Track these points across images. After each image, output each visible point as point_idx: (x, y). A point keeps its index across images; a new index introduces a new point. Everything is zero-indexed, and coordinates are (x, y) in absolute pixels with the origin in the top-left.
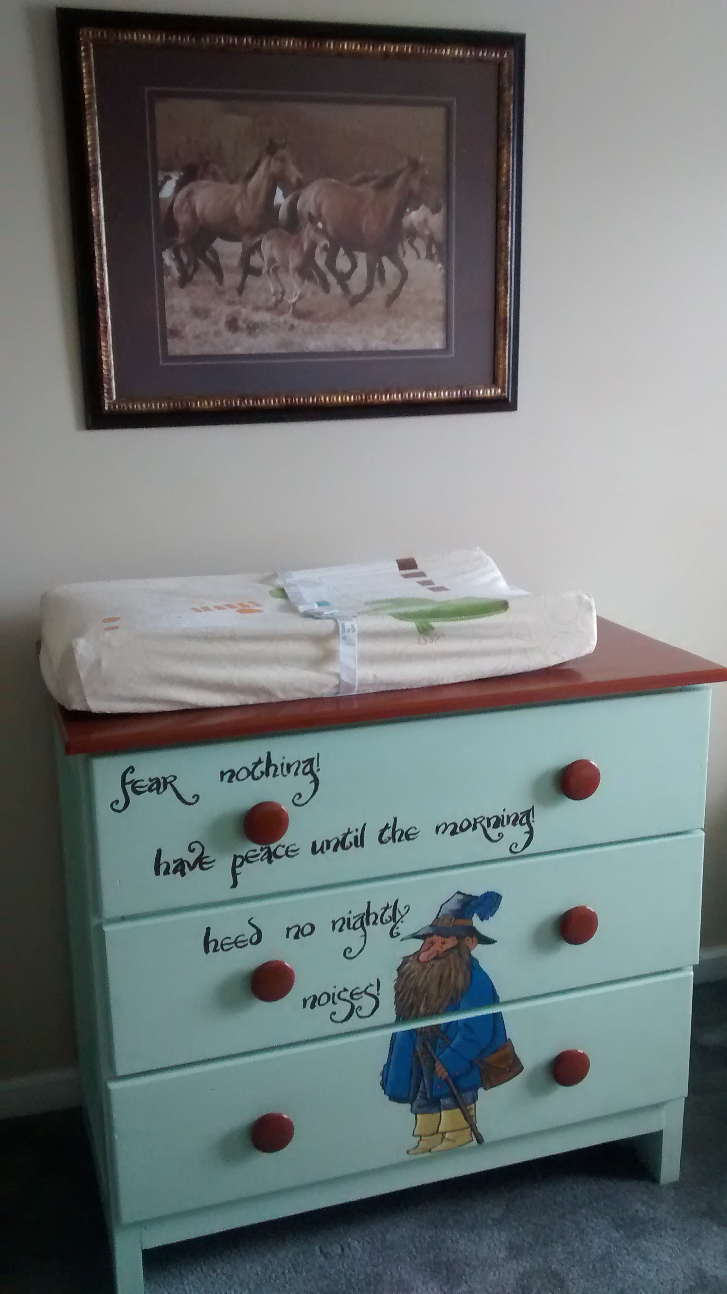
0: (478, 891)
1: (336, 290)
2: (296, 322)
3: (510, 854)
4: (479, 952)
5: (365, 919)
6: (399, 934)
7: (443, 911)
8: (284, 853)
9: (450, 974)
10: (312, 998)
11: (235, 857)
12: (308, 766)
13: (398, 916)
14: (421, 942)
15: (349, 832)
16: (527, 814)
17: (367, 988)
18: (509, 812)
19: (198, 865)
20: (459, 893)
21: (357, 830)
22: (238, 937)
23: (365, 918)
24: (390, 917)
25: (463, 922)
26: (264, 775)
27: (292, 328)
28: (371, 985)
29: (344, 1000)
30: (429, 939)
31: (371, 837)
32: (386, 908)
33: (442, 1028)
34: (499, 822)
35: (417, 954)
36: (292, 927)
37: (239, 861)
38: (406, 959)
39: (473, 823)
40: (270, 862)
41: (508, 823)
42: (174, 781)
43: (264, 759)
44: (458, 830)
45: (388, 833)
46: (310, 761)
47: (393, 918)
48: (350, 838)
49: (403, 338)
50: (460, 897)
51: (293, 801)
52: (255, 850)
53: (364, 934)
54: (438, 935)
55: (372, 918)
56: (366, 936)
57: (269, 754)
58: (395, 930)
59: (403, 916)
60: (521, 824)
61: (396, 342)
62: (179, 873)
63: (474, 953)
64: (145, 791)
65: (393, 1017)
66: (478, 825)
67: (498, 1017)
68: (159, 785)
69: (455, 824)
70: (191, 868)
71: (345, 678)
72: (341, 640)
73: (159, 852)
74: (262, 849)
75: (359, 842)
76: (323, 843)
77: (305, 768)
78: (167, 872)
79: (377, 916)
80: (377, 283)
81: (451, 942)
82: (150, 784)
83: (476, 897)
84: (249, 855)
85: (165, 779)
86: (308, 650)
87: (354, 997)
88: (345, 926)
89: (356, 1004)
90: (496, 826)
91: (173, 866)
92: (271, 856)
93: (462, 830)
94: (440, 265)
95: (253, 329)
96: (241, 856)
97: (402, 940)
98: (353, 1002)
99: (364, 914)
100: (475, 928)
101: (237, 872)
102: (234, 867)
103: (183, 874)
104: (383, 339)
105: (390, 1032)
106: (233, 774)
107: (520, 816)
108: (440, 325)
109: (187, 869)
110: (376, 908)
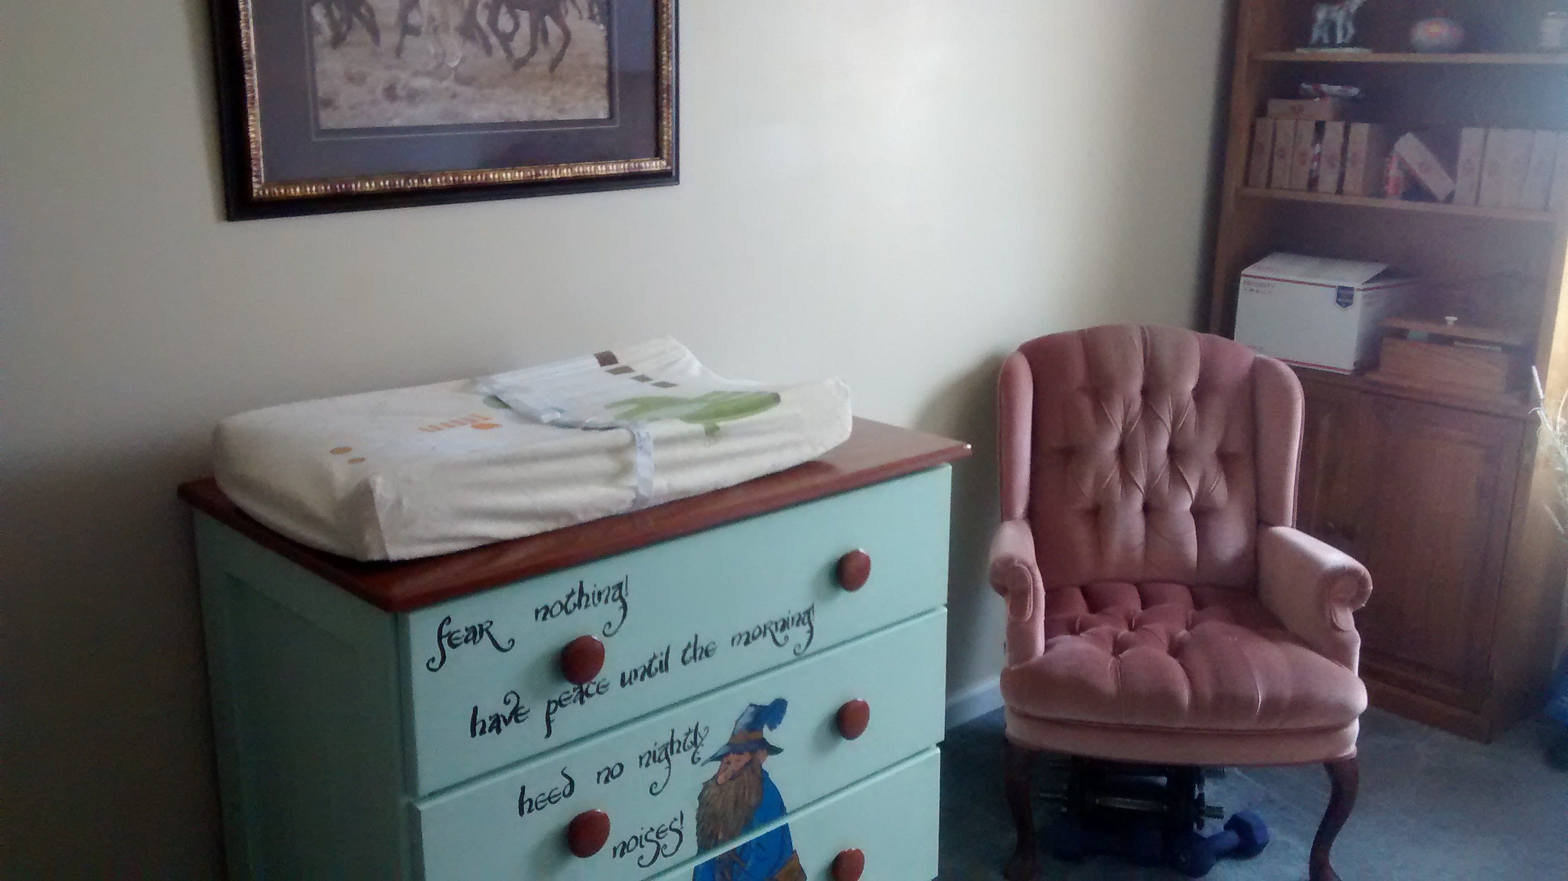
0: (766, 700)
1: (500, 53)
2: (459, 89)
3: (793, 657)
4: (770, 764)
5: (670, 748)
6: (699, 759)
7: (739, 727)
8: (595, 691)
9: (744, 794)
10: (622, 845)
11: (549, 703)
12: (618, 592)
13: (699, 739)
14: (719, 763)
15: (655, 657)
16: (808, 612)
17: (672, 823)
18: (794, 613)
19: (513, 720)
20: (751, 705)
21: (662, 654)
22: (553, 790)
23: (669, 750)
24: (691, 742)
25: (755, 736)
26: (577, 608)
27: (454, 96)
28: (676, 819)
29: (652, 841)
30: (725, 760)
31: (675, 660)
32: (687, 735)
33: (738, 851)
34: (785, 625)
35: (715, 777)
36: (603, 771)
37: (553, 706)
38: (706, 785)
39: (763, 628)
40: (582, 702)
41: (793, 624)
42: (490, 627)
43: (577, 590)
44: (751, 640)
45: (690, 653)
46: (619, 586)
47: (695, 743)
48: (656, 664)
49: (567, 107)
50: (752, 709)
51: (604, 632)
52: (568, 692)
53: (668, 765)
54: (733, 753)
55: (676, 746)
56: (670, 767)
57: (581, 583)
58: (697, 756)
59: (702, 739)
60: (803, 624)
61: (561, 111)
62: (494, 731)
63: (765, 766)
64: (460, 644)
65: (695, 848)
66: (768, 631)
67: (785, 828)
68: (475, 633)
69: (748, 633)
70: (507, 723)
71: (643, 492)
72: (638, 449)
73: (475, 710)
74: (574, 690)
75: (664, 667)
76: (631, 672)
77: (614, 595)
78: (483, 732)
79: (679, 743)
80: (540, 46)
81: (745, 758)
82: (466, 634)
83: (766, 707)
84: (562, 698)
85: (481, 626)
86: (606, 464)
87: (660, 835)
88: (651, 761)
89: (661, 842)
90: (783, 628)
91: (488, 723)
92: (583, 695)
93: (754, 638)
94: (602, 27)
95: (413, 96)
96: (555, 701)
97: (703, 765)
98: (659, 841)
99: (667, 744)
100: (764, 740)
101: (551, 720)
102: (548, 714)
103: (499, 731)
104: (548, 108)
105: (691, 867)
106: (547, 610)
107: (803, 616)
108: (603, 92)
109: (502, 724)
110: (679, 736)
